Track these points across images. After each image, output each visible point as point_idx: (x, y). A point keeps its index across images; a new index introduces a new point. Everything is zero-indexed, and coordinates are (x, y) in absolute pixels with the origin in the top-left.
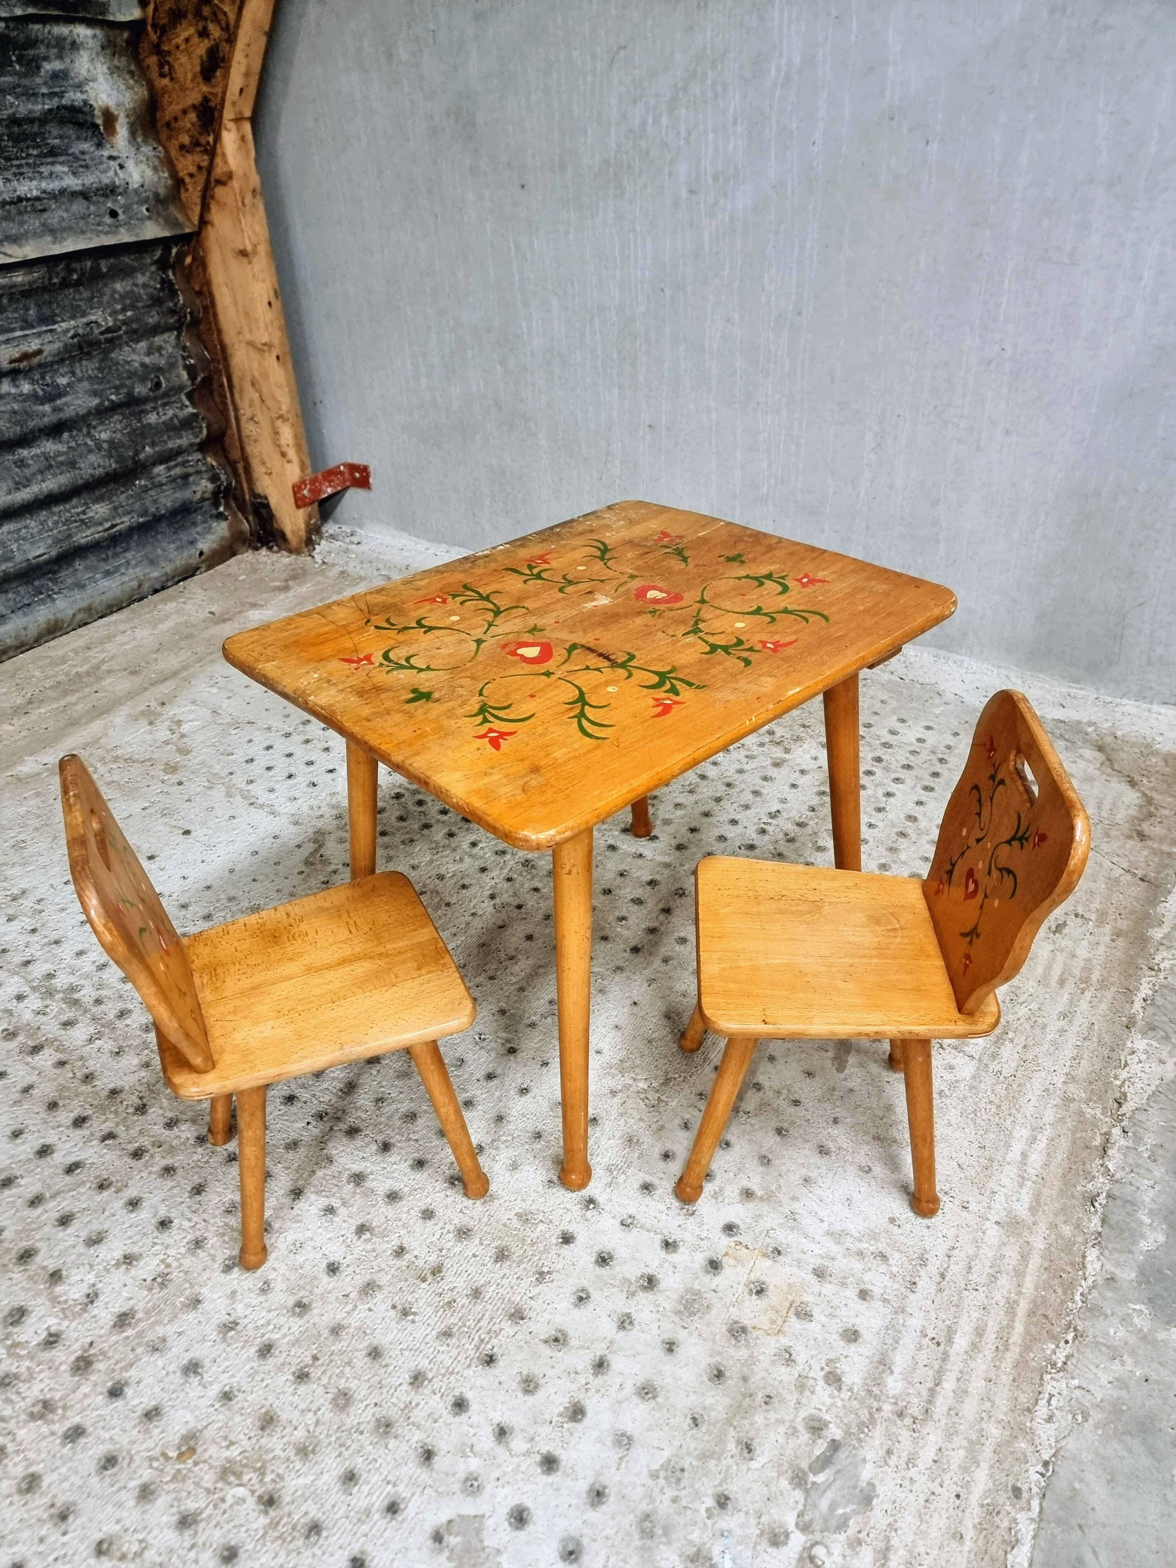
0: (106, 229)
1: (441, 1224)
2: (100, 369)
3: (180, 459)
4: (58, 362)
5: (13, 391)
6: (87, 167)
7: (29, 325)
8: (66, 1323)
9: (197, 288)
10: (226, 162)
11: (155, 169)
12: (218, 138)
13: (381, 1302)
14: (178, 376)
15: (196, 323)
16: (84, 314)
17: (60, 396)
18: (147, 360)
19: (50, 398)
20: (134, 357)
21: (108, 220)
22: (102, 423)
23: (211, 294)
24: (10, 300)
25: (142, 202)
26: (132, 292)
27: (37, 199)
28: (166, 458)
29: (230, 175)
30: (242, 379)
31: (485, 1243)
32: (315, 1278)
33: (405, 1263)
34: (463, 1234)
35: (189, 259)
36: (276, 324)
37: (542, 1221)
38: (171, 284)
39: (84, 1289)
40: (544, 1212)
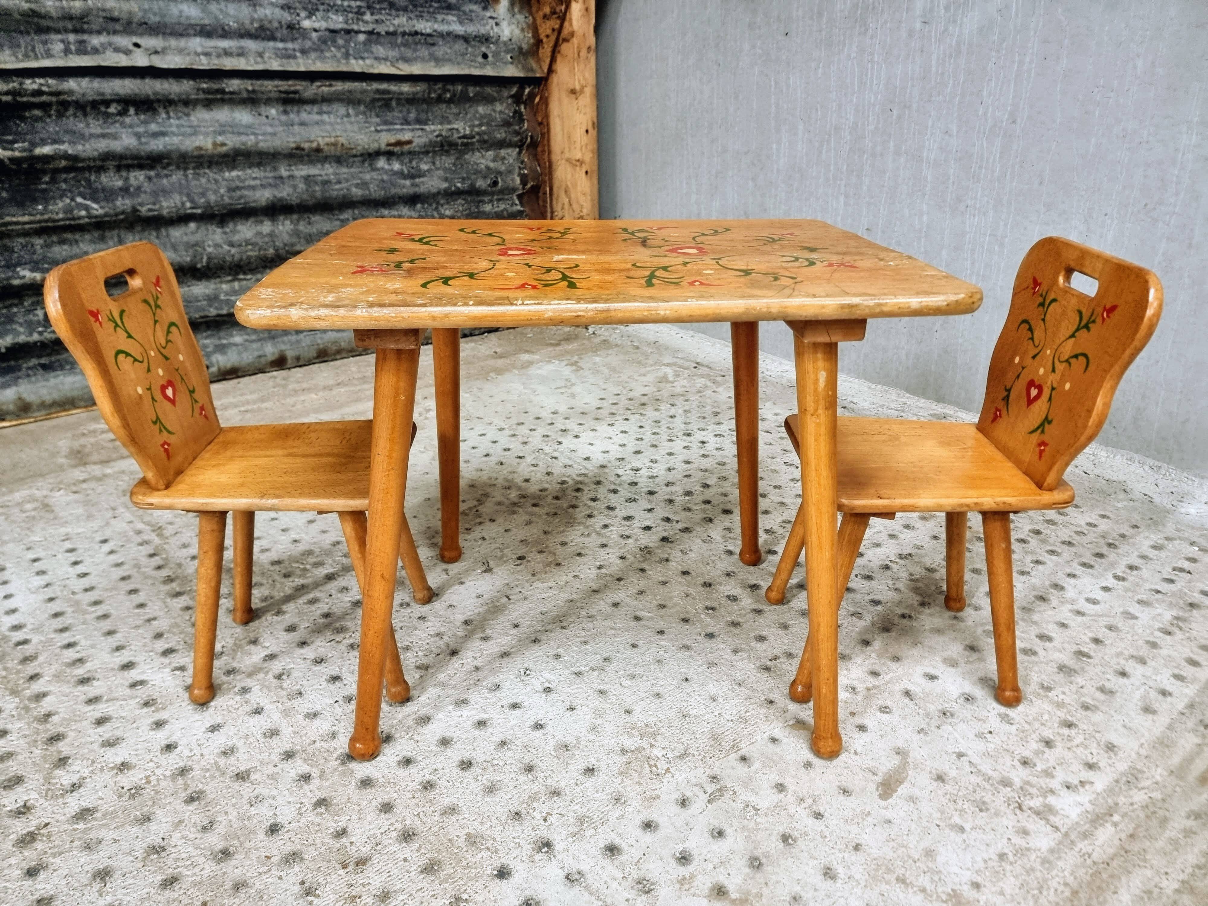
0: (477, 65)
1: (393, 820)
2: (454, 164)
4: (423, 153)
5: (387, 167)
6: (471, 20)
7: (408, 123)
8: (42, 801)
9: (540, 119)
10: (571, 25)
11: (522, 30)
12: (568, 7)
13: (294, 874)
14: (513, 180)
15: (534, 144)
16: (449, 123)
17: (420, 176)
18: (492, 165)
19: (412, 177)
20: (484, 161)
21: (480, 59)
22: (448, 203)
23: (548, 124)
24: (398, 104)
25: (507, 52)
26: (490, 115)
27: (429, 35)
29: (572, 34)
30: (559, 188)
31: (422, 851)
32: (254, 832)
33: (338, 846)
34: (407, 836)
35: (537, 99)
36: (590, 147)
37: (488, 849)
38: (521, 114)
39: (75, 779)
40: (495, 840)
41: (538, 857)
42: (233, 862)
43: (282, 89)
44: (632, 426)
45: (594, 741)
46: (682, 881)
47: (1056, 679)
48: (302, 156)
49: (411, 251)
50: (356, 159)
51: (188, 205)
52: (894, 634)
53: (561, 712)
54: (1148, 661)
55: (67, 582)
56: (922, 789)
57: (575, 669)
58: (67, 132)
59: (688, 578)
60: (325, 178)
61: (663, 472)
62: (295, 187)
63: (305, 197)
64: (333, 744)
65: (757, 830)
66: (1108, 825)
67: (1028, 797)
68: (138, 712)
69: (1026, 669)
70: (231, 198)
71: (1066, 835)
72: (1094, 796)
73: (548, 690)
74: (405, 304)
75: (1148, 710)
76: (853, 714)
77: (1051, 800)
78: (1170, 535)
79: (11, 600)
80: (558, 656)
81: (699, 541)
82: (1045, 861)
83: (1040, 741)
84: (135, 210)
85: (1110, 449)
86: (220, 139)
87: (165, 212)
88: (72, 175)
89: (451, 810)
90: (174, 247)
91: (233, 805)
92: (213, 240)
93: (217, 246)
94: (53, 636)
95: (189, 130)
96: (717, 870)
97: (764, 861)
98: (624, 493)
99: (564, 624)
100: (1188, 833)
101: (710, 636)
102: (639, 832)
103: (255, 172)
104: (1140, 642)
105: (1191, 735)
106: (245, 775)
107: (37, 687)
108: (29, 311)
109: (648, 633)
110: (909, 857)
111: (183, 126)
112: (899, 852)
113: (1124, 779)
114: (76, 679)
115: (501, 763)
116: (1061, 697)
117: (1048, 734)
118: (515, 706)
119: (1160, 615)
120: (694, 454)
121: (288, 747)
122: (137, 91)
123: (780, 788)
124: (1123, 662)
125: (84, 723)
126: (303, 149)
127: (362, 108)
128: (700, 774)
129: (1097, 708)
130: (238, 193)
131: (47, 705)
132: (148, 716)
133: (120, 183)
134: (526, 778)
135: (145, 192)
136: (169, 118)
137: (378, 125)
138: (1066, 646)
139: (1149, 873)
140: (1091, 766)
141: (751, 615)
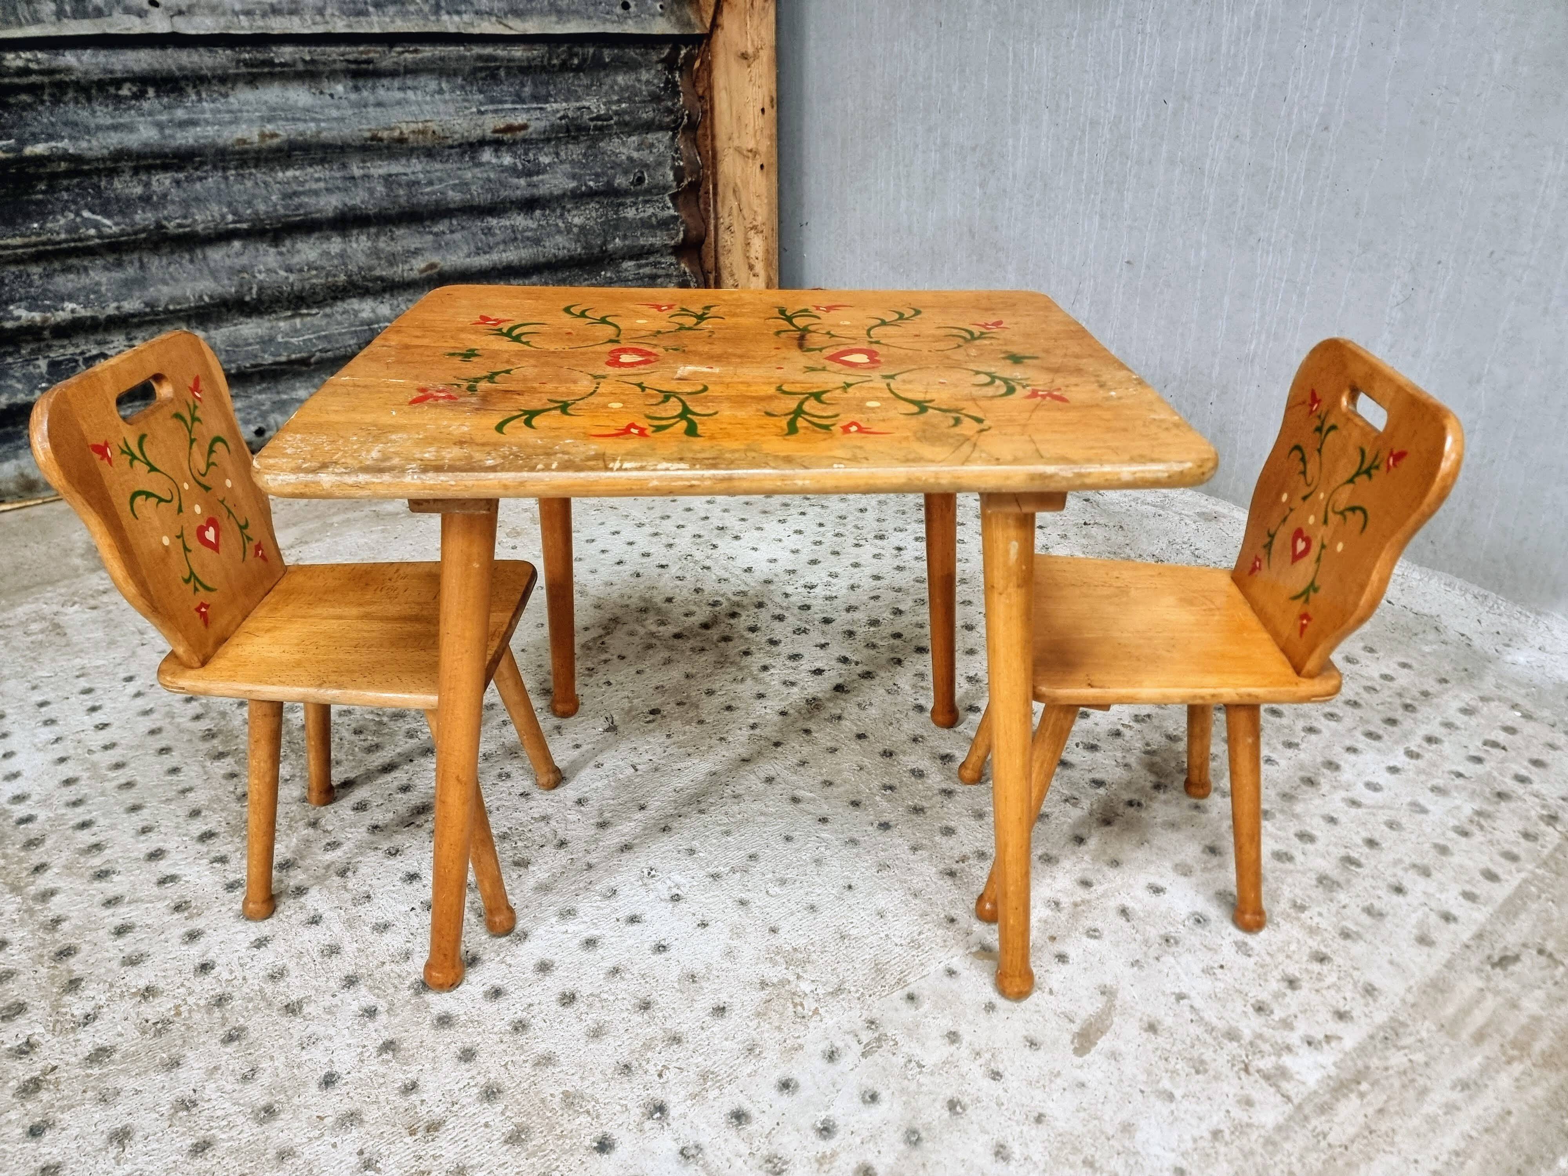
0: (615, 18)
1: (474, 1072)
2: (585, 155)
3: (652, 259)
4: (542, 141)
5: (494, 161)
7: (522, 101)
8: (49, 1037)
9: (700, 91)
13: (353, 1139)
14: (664, 175)
15: (692, 127)
16: (578, 99)
17: (538, 173)
18: (635, 155)
19: (528, 173)
20: (625, 151)
21: (619, 10)
22: (577, 208)
23: (712, 99)
24: (508, 74)
26: (633, 86)
28: (639, 254)
30: (726, 186)
31: (508, 1114)
32: (305, 1084)
33: (406, 1104)
34: (491, 1094)
35: (697, 64)
36: (767, 132)
37: (588, 1112)
38: (675, 85)
39: (89, 1008)
40: (597, 1102)
41: (648, 1124)
42: (279, 1124)
43: (351, 57)
44: (808, 524)
45: (728, 970)
46: (822, 1160)
47: (1314, 896)
48: (380, 149)
49: (494, 355)
50: (453, 151)
51: (230, 217)
52: (1115, 828)
53: (690, 930)
54: (1434, 872)
55: (82, 735)
56: (1127, 1042)
57: (711, 870)
58: (66, 124)
59: (865, 743)
60: (413, 178)
61: (844, 591)
62: (371, 191)
63: (385, 204)
64: (406, 967)
65: (919, 1093)
66: (1353, 1096)
67: (1258, 1056)
68: (167, 918)
69: (1276, 879)
70: (286, 207)
71: (1299, 1107)
72: (1341, 1056)
73: (676, 898)
74: (471, 467)
75: (1424, 940)
76: (1053, 939)
77: (1287, 1060)
78: (1487, 693)
79: (13, 760)
80: (692, 852)
81: (882, 691)
82: (1269, 1142)
83: (1283, 980)
84: (159, 226)
85: (1424, 569)
86: (269, 128)
87: (200, 228)
88: (75, 181)
89: (546, 1060)
90: (214, 274)
91: (281, 1047)
92: (265, 264)
93: (269, 271)
94: (63, 811)
95: (227, 117)
96: (866, 1146)
97: (924, 1135)
98: (792, 621)
99: (703, 806)
100: (1451, 1108)
101: (885, 826)
102: (774, 1093)
103: (317, 172)
104: (1427, 846)
105: (1474, 976)
106: (296, 1007)
107: (44, 882)
108: (28, 362)
109: (807, 820)
110: (1102, 1132)
111: (219, 111)
112: (1090, 1126)
113: (1382, 1034)
114: (92, 871)
115: (612, 998)
116: (1317, 919)
117: (1293, 970)
118: (633, 920)
119: (1458, 808)
120: (886, 566)
121: (350, 970)
122: (157, 66)
123: (953, 1037)
124: (1400, 873)
125: (101, 933)
126: (381, 140)
127: (460, 80)
128: (855, 1017)
129: (1359, 936)
130: (296, 201)
131: (56, 906)
132: (179, 925)
133: (139, 190)
134: (640, 1019)
135: (173, 202)
136: (200, 100)
137: (481, 104)
138: (1331, 849)
139: (1394, 1160)
140: (1341, 1016)
141: (939, 798)
